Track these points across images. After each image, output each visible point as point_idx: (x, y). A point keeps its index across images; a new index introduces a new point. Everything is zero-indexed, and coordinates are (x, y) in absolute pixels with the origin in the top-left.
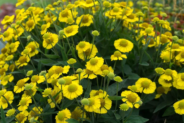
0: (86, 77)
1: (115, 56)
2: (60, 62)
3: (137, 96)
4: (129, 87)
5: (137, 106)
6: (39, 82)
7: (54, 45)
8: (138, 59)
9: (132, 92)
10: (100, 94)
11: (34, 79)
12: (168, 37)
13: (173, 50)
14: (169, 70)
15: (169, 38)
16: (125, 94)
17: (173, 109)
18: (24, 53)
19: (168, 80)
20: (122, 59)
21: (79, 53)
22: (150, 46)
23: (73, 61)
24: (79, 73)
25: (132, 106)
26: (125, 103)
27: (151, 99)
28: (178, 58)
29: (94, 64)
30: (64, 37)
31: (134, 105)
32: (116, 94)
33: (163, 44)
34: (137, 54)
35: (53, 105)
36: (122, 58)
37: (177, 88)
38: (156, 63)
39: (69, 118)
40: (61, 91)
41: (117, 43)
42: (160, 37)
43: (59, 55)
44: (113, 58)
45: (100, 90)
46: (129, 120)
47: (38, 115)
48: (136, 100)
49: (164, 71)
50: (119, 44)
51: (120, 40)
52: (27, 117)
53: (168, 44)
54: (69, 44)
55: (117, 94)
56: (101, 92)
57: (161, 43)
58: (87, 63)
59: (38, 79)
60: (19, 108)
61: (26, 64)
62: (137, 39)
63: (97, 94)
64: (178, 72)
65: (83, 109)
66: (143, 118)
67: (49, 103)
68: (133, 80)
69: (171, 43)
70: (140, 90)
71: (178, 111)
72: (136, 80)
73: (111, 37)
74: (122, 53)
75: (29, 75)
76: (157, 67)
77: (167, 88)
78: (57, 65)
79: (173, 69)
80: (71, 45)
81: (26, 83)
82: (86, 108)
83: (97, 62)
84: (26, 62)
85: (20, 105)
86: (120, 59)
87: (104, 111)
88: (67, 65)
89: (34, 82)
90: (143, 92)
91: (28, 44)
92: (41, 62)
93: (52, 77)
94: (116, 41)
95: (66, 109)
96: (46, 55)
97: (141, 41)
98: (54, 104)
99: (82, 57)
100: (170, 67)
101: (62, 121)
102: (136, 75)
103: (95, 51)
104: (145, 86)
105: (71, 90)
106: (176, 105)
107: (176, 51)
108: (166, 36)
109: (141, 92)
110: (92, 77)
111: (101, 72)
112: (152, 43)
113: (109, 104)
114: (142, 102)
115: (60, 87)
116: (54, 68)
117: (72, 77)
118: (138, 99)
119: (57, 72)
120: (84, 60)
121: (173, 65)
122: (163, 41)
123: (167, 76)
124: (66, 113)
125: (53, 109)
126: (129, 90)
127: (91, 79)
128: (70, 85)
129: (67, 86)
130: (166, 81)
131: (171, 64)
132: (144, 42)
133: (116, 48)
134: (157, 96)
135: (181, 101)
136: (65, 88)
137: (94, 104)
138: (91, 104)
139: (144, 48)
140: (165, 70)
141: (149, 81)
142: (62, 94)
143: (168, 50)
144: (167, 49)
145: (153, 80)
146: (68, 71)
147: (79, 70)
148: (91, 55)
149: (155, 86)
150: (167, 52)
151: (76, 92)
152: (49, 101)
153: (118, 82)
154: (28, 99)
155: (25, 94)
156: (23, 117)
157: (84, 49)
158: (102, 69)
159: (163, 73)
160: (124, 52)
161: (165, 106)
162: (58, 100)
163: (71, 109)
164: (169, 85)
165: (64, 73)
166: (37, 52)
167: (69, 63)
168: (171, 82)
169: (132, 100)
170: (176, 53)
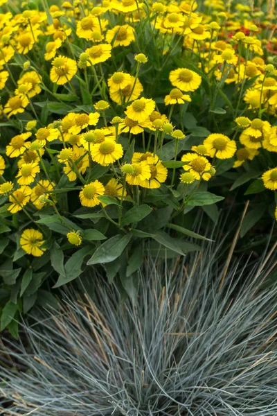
0: (126, 130)
1: (172, 98)
2: (80, 108)
3: (207, 161)
4: (194, 148)
5: (206, 177)
6: (50, 139)
7: (70, 77)
8: (207, 104)
9: (199, 155)
10: (148, 158)
11: (41, 134)
12: (258, 66)
13: (265, 88)
14: (258, 121)
15: (259, 69)
16: (187, 158)
17: (262, 182)
18: (20, 92)
19: (256, 137)
20: (183, 103)
21: (112, 91)
22: (228, 81)
23: (103, 105)
24: (116, 124)
25: (198, 178)
26: (188, 171)
27: (226, 168)
28: (272, 101)
29: (139, 109)
30: (88, 64)
31: (201, 176)
32: (173, 159)
33: (250, 78)
34: (205, 96)
35: (72, 177)
36: (184, 100)
37: (270, 149)
38: (237, 110)
39: (102, 194)
40: (88, 152)
41: (174, 76)
42: (245, 65)
43: (78, 96)
44: (169, 101)
45: (147, 153)
46: (193, 199)
47: (49, 192)
48: (204, 168)
49: (250, 122)
50: (177, 77)
51: (179, 71)
52: (30, 195)
53: (258, 79)
54: (96, 76)
55: (175, 158)
56: (150, 156)
57: (246, 77)
58: (128, 107)
59: (48, 134)
60: (18, 181)
61: (21, 111)
62: (207, 70)
63: (143, 159)
64: (272, 124)
65: (122, 181)
66: (214, 196)
67: (66, 173)
68: (199, 138)
69: (262, 77)
70: (211, 153)
71: (269, 185)
72: (205, 138)
73: (164, 65)
74: (184, 93)
75: (30, 129)
76: (238, 116)
77: (254, 149)
78: (76, 112)
79: (264, 119)
80: (99, 79)
81: (26, 141)
82: (128, 179)
83: (144, 107)
84: (22, 108)
85: (20, 177)
86: (180, 101)
87: (155, 185)
88: (94, 111)
89: (41, 139)
90: (215, 156)
91: (22, 77)
92: (48, 107)
93: (70, 131)
94: (172, 72)
95: (97, 181)
96: (55, 94)
97: (213, 73)
98: (75, 175)
99: (117, 99)
100: (260, 116)
101: (92, 200)
102: (204, 130)
103: (139, 88)
104: (219, 147)
105: (105, 151)
106: (266, 176)
107: (270, 90)
108: (254, 64)
109: (212, 156)
110: (136, 131)
111: (151, 123)
112: (231, 76)
113: (163, 174)
114: (214, 171)
115: (86, 147)
116: (72, 116)
117: (105, 131)
118: (208, 166)
119: (79, 123)
120: (120, 104)
121: (264, 113)
122: (250, 72)
123: (254, 130)
124: (97, 186)
125: (73, 182)
126: (193, 152)
127: (134, 133)
128: (103, 143)
129: (98, 145)
130: (253, 139)
131: (261, 111)
132: (218, 74)
133: (174, 84)
134: (237, 164)
135: (274, 170)
136: (95, 149)
137: (140, 173)
138: (136, 173)
139: (219, 85)
140: (251, 120)
141: (226, 138)
142: (90, 157)
143: (257, 89)
144: (256, 87)
145: (231, 137)
146: (97, 121)
147: (116, 119)
148: (132, 96)
149: (235, 146)
150: (256, 91)
151: (113, 154)
152: (66, 169)
153: (177, 139)
154: (33, 166)
155: (23, 160)
156: (24, 197)
157: (121, 84)
158: (152, 119)
159: (248, 125)
160: (186, 91)
161: (248, 179)
162: (81, 168)
163: (104, 181)
164: (257, 146)
165: (90, 124)
166: (38, 90)
167: (97, 108)
168: (260, 139)
169: (198, 168)
170: (269, 94)
